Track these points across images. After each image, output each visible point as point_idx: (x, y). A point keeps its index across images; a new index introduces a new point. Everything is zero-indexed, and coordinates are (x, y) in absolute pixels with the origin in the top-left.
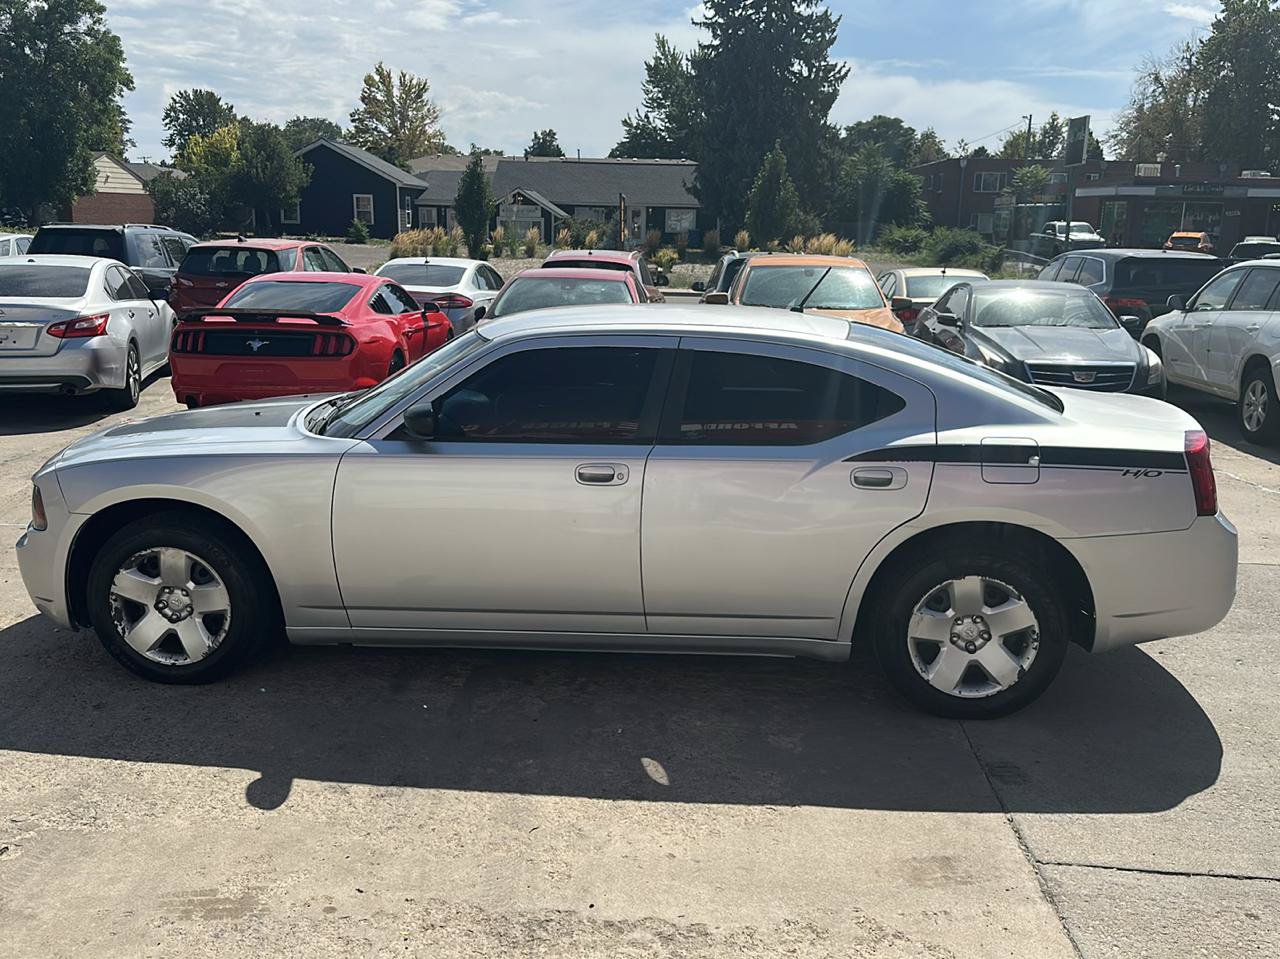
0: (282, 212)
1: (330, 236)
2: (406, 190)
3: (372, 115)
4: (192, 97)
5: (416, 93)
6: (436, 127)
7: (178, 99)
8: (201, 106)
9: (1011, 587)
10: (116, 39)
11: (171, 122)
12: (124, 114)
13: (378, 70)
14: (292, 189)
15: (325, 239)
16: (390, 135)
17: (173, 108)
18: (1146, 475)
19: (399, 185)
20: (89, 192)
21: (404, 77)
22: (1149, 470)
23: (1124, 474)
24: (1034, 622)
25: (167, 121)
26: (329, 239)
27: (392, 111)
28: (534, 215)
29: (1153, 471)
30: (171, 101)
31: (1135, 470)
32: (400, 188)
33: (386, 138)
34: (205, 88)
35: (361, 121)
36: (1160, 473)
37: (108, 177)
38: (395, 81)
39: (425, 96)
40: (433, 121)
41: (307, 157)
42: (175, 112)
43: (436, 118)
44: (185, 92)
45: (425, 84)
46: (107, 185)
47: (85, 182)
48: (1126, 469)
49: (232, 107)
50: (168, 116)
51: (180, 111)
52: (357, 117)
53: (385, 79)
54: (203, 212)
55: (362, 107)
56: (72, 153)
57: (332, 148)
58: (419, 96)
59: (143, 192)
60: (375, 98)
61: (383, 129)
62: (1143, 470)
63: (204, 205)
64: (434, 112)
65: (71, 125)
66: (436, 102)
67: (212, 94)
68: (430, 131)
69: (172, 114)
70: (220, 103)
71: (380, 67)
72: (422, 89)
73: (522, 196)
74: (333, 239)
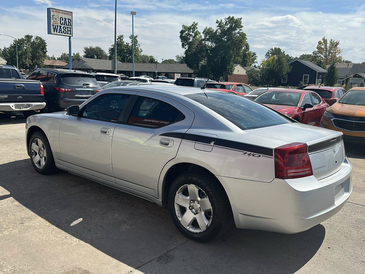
0: (282, 79)
1: (293, 86)
2: (319, 73)
3: (319, 52)
4: (274, 50)
5: (335, 45)
6: (340, 55)
7: (270, 50)
8: (276, 52)
9: (204, 192)
10: (245, 34)
11: (267, 56)
12: (256, 55)
13: (323, 39)
14: (285, 73)
15: (291, 87)
16: (324, 58)
17: (268, 53)
18: (253, 155)
19: (318, 72)
20: (232, 74)
21: (332, 40)
22: (255, 154)
23: (244, 154)
24: (211, 208)
25: (266, 56)
26: (293, 87)
27: (326, 51)
28: (362, 81)
29: (257, 155)
30: (268, 51)
31: (249, 153)
32: (318, 73)
33: (323, 59)
34: (277, 47)
35: (316, 54)
36: (260, 156)
37: (239, 70)
38: (328, 42)
39: (338, 46)
40: (339, 53)
41: (291, 64)
42: (269, 54)
43: (340, 52)
44: (272, 48)
45: (339, 42)
46: (238, 72)
47: (231, 71)
48: (245, 152)
49: (284, 52)
50: (267, 55)
51: (270, 53)
52: (315, 53)
53: (325, 41)
54: (259, 79)
55: (317, 50)
56: (229, 64)
57: (300, 61)
58: (336, 46)
59: (245, 74)
60: (321, 47)
61: (322, 56)
62: (252, 153)
63: (260, 78)
64: (340, 51)
65: (230, 57)
66: (340, 47)
67: (279, 48)
68: (337, 56)
69: (268, 54)
70: (281, 51)
71: (324, 38)
72: (337, 44)
73: (358, 75)
74: (294, 87)
